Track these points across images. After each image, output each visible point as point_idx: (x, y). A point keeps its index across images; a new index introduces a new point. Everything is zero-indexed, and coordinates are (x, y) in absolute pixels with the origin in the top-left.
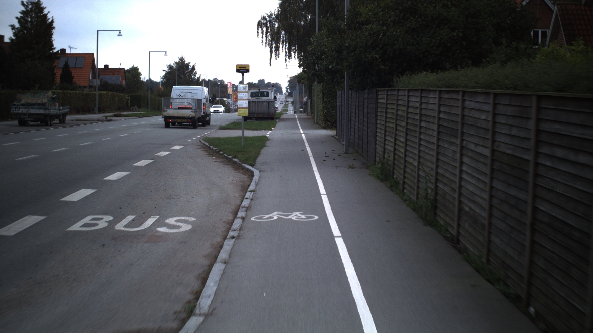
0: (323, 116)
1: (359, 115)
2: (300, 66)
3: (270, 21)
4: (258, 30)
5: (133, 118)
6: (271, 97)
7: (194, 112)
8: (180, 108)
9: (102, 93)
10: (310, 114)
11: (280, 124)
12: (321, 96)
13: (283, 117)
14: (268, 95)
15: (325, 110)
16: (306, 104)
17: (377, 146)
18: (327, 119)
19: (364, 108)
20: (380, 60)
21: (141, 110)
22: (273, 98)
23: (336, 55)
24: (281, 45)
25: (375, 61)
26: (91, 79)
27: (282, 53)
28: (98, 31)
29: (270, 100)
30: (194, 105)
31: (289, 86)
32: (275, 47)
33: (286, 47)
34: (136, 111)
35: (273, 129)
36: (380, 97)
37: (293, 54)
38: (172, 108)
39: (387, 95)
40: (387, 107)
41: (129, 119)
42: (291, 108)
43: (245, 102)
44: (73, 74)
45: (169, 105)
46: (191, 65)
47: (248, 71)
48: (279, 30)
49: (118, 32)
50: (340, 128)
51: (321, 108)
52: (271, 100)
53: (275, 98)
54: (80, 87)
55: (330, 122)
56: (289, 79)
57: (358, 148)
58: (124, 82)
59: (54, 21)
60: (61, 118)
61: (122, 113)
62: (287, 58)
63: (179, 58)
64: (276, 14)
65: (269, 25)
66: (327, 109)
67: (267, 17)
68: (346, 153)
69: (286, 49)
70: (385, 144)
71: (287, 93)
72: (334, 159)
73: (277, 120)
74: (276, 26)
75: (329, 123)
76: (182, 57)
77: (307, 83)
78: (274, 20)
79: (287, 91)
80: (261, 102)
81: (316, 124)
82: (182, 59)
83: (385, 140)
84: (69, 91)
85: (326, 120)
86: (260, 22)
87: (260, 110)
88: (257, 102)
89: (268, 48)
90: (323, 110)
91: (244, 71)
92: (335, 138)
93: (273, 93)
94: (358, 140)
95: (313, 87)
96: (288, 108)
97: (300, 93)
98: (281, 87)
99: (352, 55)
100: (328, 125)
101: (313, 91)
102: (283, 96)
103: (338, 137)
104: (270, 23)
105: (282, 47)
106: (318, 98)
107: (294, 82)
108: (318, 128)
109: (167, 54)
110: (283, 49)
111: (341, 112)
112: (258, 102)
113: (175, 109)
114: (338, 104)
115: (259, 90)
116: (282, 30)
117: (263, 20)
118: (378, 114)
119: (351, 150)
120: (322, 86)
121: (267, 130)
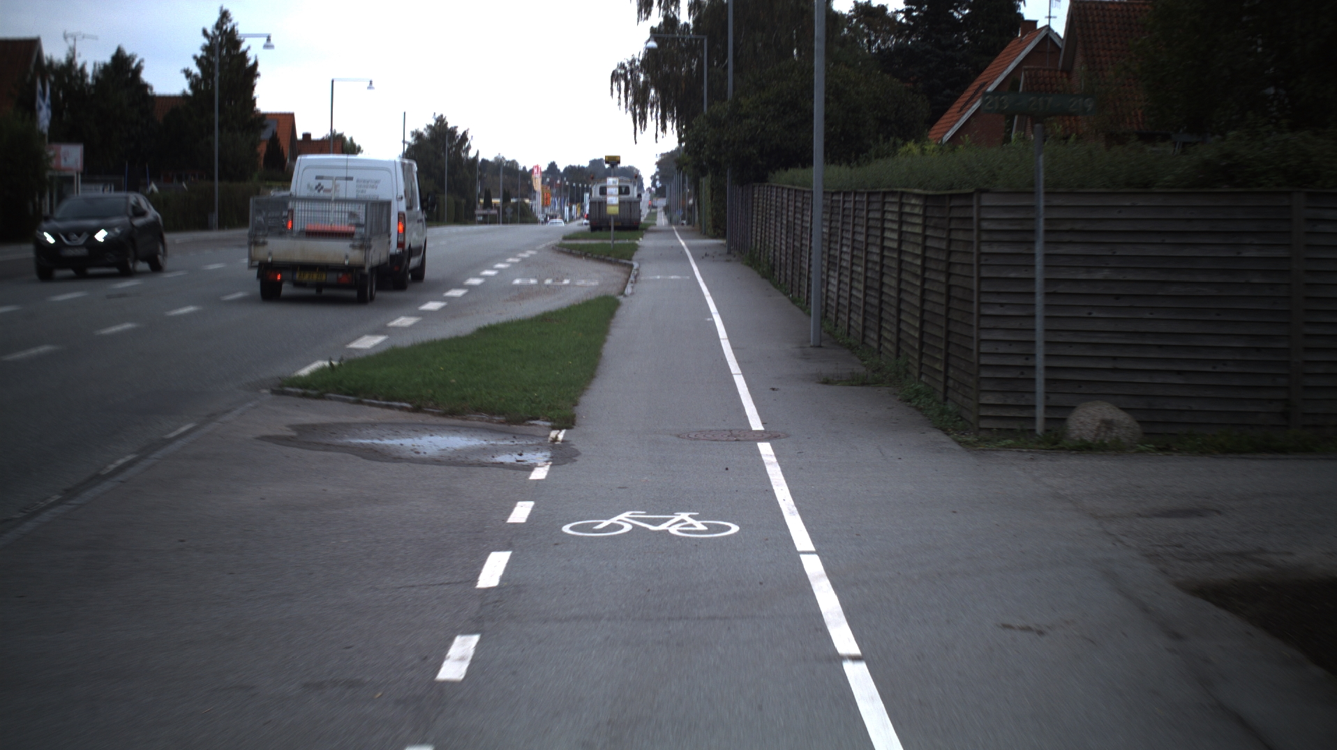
0: (712, 221)
3: (632, 71)
4: (612, 85)
7: (361, 247)
12: (709, 192)
13: (648, 228)
14: (627, 192)
16: (690, 209)
20: (758, 155)
22: (636, 195)
24: (649, 110)
25: (753, 156)
27: (651, 123)
28: (333, 81)
29: (634, 201)
31: (657, 173)
32: (640, 113)
33: (657, 113)
37: (669, 124)
38: (289, 234)
48: (646, 86)
51: (709, 210)
53: (639, 196)
55: (719, 230)
56: (657, 159)
59: (259, 63)
62: (660, 133)
63: (436, 117)
64: (641, 58)
65: (629, 77)
67: (627, 65)
69: (657, 116)
71: (654, 188)
74: (642, 79)
76: (442, 116)
78: (638, 69)
79: (654, 184)
82: (441, 121)
85: (716, 227)
86: (616, 73)
89: (630, 114)
90: (712, 213)
92: (723, 245)
93: (636, 188)
96: (656, 220)
97: (681, 188)
98: (640, 176)
100: (717, 233)
104: (631, 74)
105: (651, 113)
106: (706, 196)
107: (666, 163)
108: (706, 238)
110: (652, 117)
113: (303, 236)
116: (651, 86)
117: (620, 69)
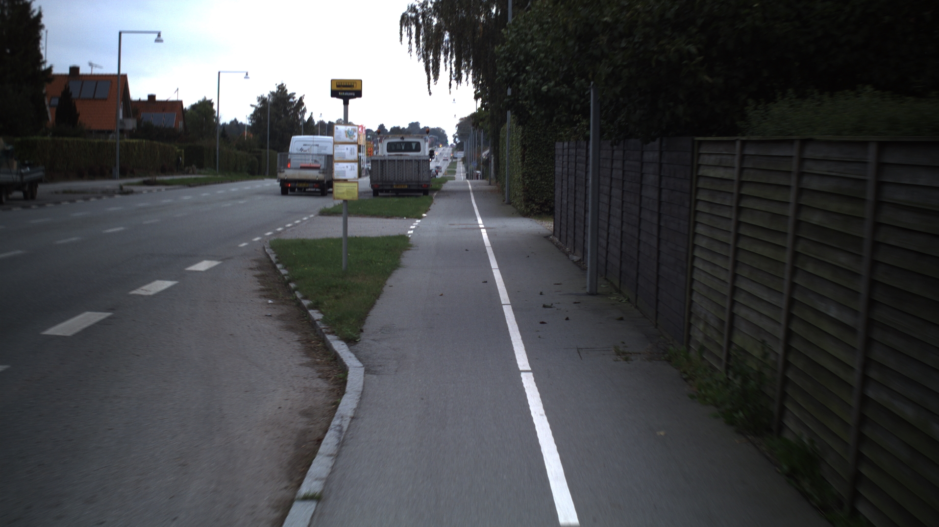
0: (523, 191)
1: (623, 202)
2: (476, 97)
3: (423, 15)
4: (401, 30)
5: (177, 187)
6: (425, 152)
7: (323, 173)
8: (302, 168)
9: (130, 143)
10: (494, 181)
11: (439, 204)
12: (518, 150)
13: (446, 187)
14: (418, 148)
15: (528, 179)
16: (487, 162)
17: (696, 298)
18: (531, 197)
19: (642, 185)
20: (701, 58)
21: (203, 171)
22: (427, 153)
23: (577, 48)
24: (442, 57)
25: (685, 62)
26: (121, 117)
27: (445, 71)
28: (120, 33)
29: (421, 158)
30: (322, 163)
31: (457, 133)
32: (433, 60)
33: (451, 60)
34: (193, 173)
35: (424, 215)
36: (705, 160)
37: (464, 74)
38: (290, 168)
39: (743, 157)
40: (743, 192)
41: (166, 189)
42: (460, 168)
43: (349, 167)
44: (78, 110)
45: (286, 163)
46: (297, 98)
47: (359, 94)
48: (440, 30)
49: (156, 36)
50: (564, 222)
51: (518, 176)
52: (424, 158)
53: (432, 154)
54: (90, 132)
55: (536, 204)
56: (458, 122)
57: (620, 282)
58: (181, 124)
59: (43, 14)
60: (27, 188)
61: (158, 178)
62: (454, 82)
63: (278, 85)
65: (421, 21)
66: (531, 178)
67: (418, 7)
68: (591, 294)
69: (451, 64)
70: (733, 303)
71: (455, 144)
72: (567, 319)
73: (435, 194)
74: (435, 23)
75: (534, 205)
76: (282, 84)
77: (488, 127)
78: (430, 11)
79: (455, 141)
80: (404, 162)
81: (507, 204)
82: (282, 88)
83: (734, 289)
84: (66, 139)
85: (528, 200)
86: (406, 16)
87: (403, 177)
88: (396, 162)
89: (422, 64)
90: (523, 180)
91: (350, 94)
92: (552, 241)
93: (427, 144)
94: (621, 262)
95: (501, 135)
96: (456, 168)
97: (476, 144)
98: (446, 135)
99: (623, 45)
100: (533, 208)
101: (501, 141)
102: (448, 148)
103: (557, 240)
104: (423, 17)
105: (445, 61)
106: (512, 154)
107: (467, 126)
108: (512, 215)
109: (249, 75)
110: (446, 66)
111: (565, 187)
112: (398, 161)
113: (296, 169)
114: (558, 170)
115: (402, 138)
116: (445, 30)
117: (410, 11)
118: (698, 209)
119: (603, 286)
120: (520, 132)
121: (411, 218)
